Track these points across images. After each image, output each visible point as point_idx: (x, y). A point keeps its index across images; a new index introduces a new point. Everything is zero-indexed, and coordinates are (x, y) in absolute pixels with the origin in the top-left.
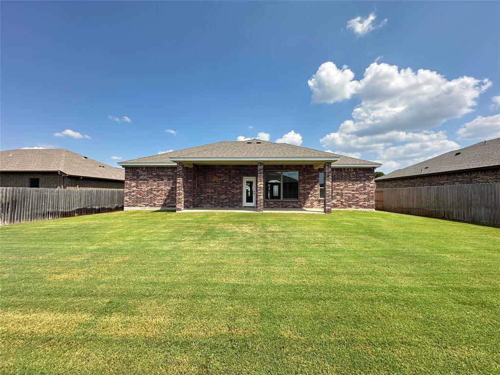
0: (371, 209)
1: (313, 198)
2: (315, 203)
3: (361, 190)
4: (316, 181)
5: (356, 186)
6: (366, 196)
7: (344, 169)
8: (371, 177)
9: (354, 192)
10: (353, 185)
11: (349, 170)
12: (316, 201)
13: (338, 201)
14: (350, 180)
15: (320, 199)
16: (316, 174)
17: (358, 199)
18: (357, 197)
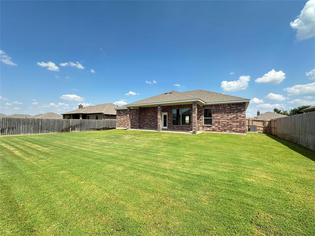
0: (242, 134)
1: (200, 125)
2: (201, 128)
3: (234, 120)
4: (201, 114)
5: (230, 117)
6: (238, 124)
7: (221, 105)
8: (242, 109)
9: (228, 121)
10: (228, 116)
11: (225, 105)
12: (201, 126)
13: (216, 127)
14: (225, 112)
15: (204, 125)
16: (201, 109)
17: (231, 126)
18: (231, 125)
